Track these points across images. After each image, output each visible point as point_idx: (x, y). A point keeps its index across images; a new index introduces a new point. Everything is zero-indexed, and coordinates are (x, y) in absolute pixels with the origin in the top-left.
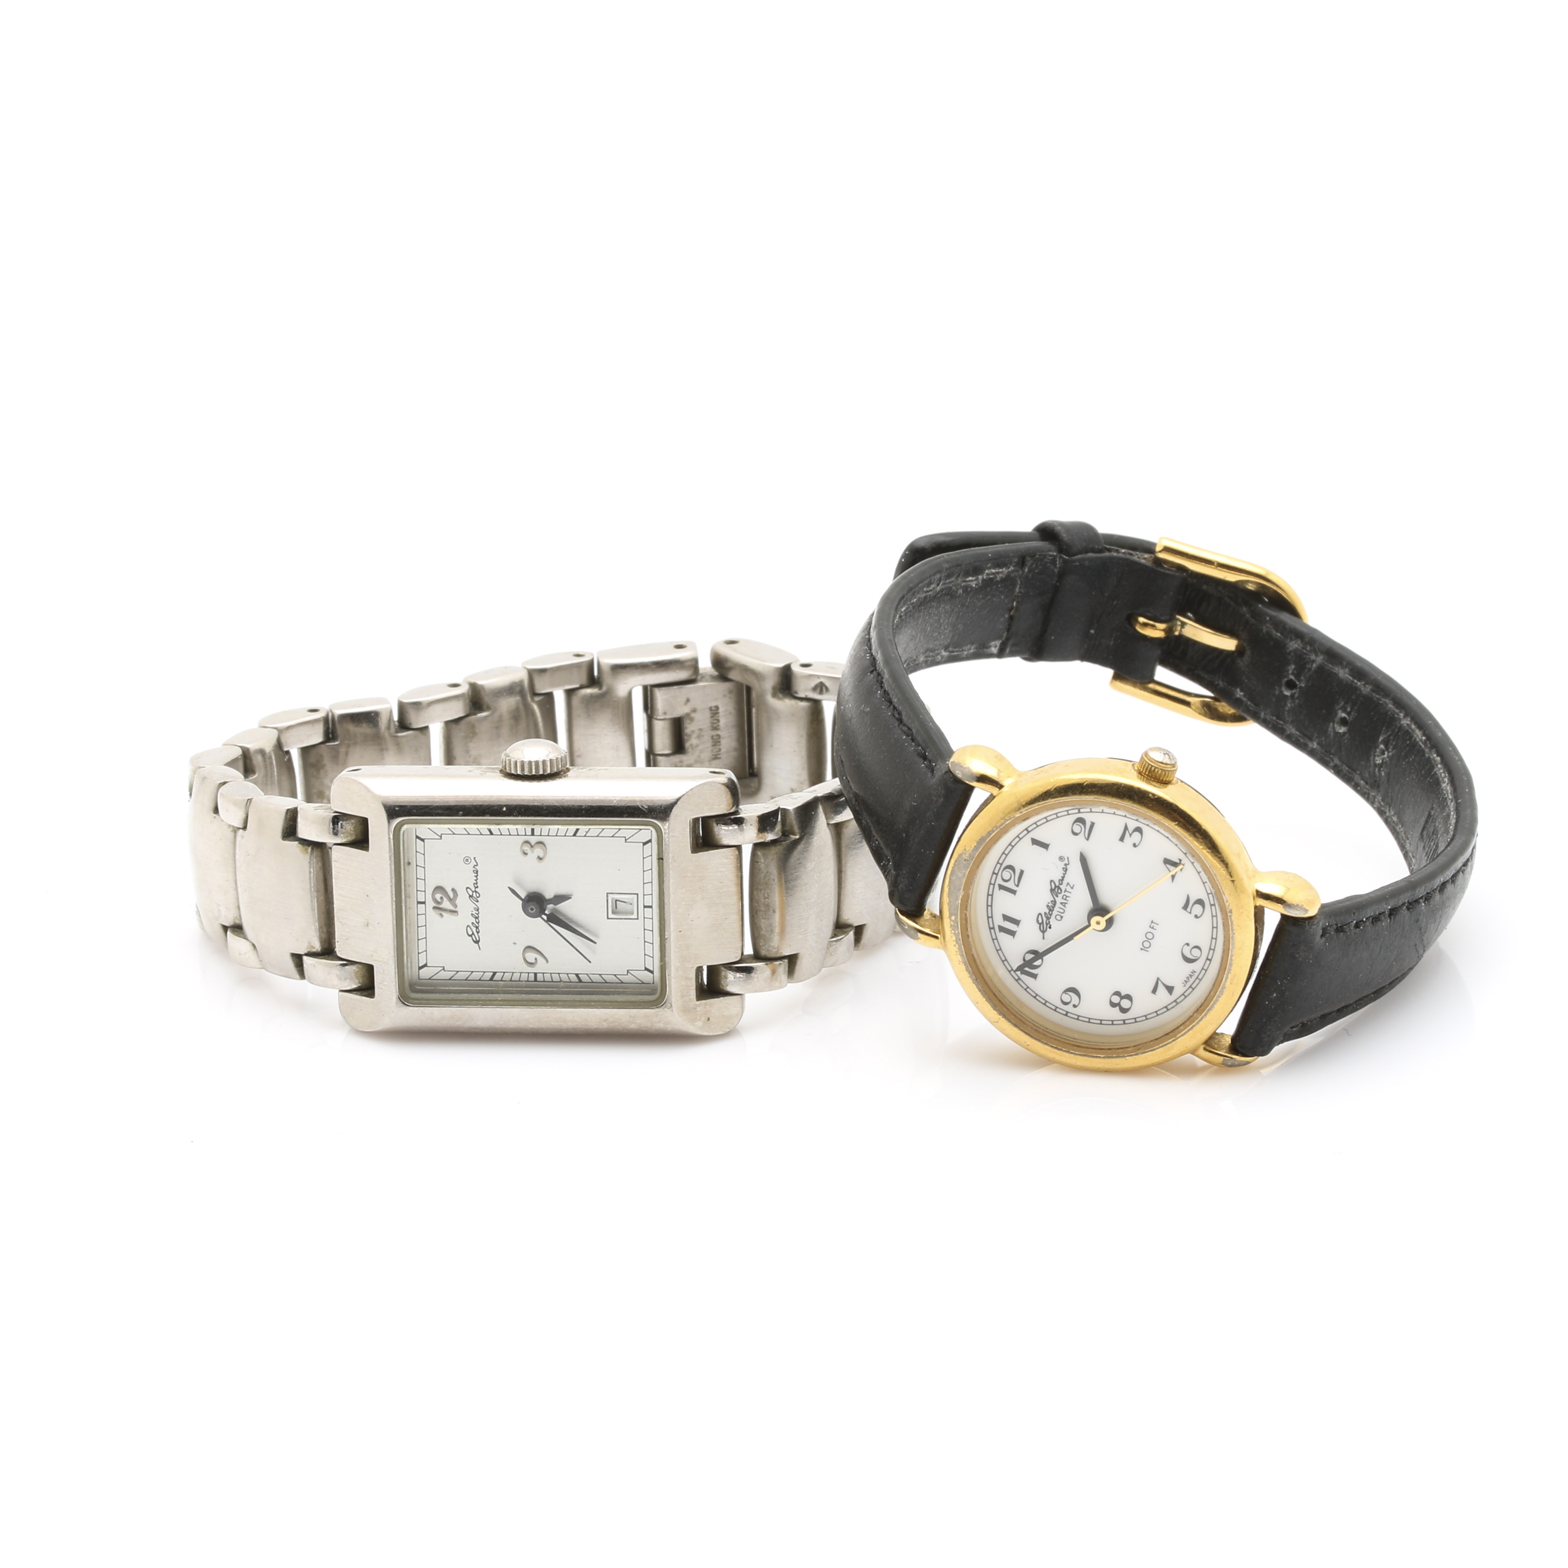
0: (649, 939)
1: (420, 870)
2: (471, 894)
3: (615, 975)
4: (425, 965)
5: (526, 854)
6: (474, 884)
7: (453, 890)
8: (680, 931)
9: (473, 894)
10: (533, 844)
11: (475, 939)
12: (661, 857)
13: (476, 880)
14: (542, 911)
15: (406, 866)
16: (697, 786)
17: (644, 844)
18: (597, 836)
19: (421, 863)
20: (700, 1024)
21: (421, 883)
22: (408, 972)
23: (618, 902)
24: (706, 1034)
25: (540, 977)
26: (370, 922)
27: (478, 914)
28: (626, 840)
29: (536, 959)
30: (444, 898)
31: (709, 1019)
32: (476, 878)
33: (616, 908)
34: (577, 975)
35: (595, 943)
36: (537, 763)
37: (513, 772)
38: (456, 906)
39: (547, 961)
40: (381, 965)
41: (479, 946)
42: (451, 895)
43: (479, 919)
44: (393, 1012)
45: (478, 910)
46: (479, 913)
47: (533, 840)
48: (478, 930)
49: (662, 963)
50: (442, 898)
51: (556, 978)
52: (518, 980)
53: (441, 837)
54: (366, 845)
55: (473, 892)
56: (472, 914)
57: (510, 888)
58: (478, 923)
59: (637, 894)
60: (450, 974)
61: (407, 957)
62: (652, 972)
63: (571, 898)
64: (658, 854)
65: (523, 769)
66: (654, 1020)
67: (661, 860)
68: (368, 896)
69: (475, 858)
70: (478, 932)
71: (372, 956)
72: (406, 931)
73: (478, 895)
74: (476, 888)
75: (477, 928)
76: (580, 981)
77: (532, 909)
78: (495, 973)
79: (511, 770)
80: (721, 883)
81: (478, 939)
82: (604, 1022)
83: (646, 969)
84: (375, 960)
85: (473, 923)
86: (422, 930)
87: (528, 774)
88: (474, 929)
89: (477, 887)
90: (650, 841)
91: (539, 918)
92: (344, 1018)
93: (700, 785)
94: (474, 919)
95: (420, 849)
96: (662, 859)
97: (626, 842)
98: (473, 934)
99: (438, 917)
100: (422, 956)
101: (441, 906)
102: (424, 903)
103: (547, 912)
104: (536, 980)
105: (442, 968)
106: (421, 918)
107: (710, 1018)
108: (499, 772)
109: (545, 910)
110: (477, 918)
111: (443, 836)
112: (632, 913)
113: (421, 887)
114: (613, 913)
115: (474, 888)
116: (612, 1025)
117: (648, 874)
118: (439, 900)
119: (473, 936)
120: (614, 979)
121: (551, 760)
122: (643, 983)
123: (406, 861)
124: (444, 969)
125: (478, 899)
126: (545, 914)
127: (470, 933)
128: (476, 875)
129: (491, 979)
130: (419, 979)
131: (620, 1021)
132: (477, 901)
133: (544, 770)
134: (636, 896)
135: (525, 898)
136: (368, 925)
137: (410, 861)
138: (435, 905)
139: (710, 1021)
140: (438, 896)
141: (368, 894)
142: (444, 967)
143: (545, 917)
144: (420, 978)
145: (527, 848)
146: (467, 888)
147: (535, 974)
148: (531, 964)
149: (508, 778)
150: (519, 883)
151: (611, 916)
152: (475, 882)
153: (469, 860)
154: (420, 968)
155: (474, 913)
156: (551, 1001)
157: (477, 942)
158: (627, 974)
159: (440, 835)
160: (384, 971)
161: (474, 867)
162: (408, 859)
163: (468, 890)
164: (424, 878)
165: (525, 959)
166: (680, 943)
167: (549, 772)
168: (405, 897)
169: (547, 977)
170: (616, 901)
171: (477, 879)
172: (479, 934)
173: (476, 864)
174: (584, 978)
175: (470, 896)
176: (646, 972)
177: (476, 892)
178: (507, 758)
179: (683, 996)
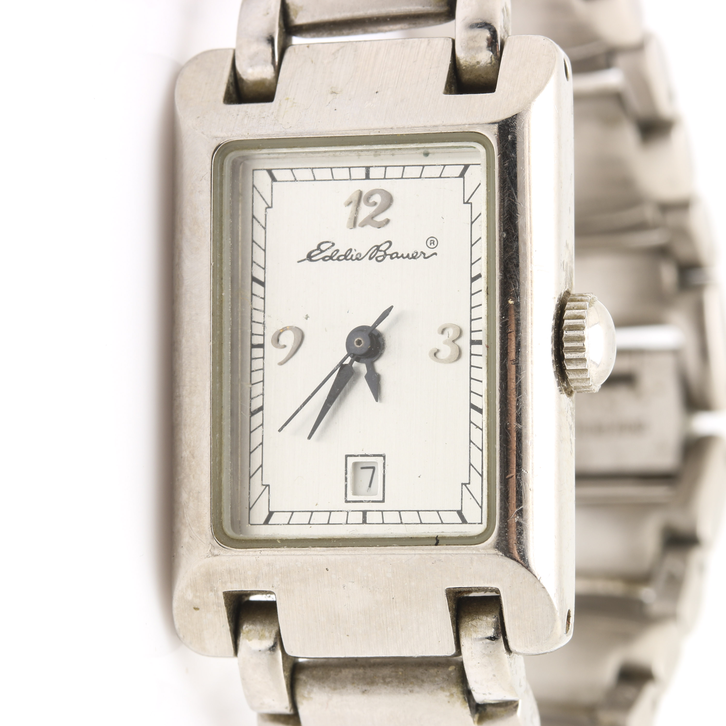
0: (318, 518)
1: (416, 172)
2: (381, 248)
3: (261, 466)
4: (274, 179)
5: (443, 332)
6: (397, 253)
7: (387, 221)
8: (327, 569)
9: (381, 251)
10: (457, 342)
11: (312, 255)
12: (440, 542)
13: (402, 256)
14: (357, 358)
15: (422, 151)
16: (548, 595)
17: (460, 513)
18: (471, 441)
19: (427, 172)
20: (190, 596)
21: (396, 172)
22: (263, 154)
23: (372, 470)
24: (175, 604)
25: (257, 352)
26: (338, 95)
27: (351, 258)
28: (465, 484)
29: (285, 346)
30: (374, 208)
31: (196, 609)
32: (405, 256)
33: (362, 468)
34: (261, 409)
35: (309, 437)
36: (582, 349)
37: (567, 313)
38: (363, 225)
39: (281, 364)
40: (272, 113)
41: (304, 260)
42: (380, 218)
43: (344, 260)
44: (203, 133)
45: (357, 259)
46: (353, 260)
47: (464, 343)
48: (327, 259)
49: (279, 542)
50: (375, 204)
51: (257, 377)
52: (253, 320)
53: (467, 203)
54: (453, 88)
55: (385, 251)
56: (351, 250)
57: (392, 307)
58: (338, 259)
59: (383, 501)
60: (260, 215)
61: (285, 153)
62: (267, 522)
63: (377, 400)
64: (444, 538)
65: (572, 328)
66: (193, 528)
67: (435, 542)
68: (377, 92)
69: (436, 254)
70: (323, 259)
71: (288, 99)
72: (325, 152)
73: (379, 259)
74: (391, 255)
75: (331, 258)
76: (253, 414)
77: (359, 342)
78: (263, 284)
79: (570, 309)
80: (402, 629)
81: (313, 259)
82: (190, 452)
83: (271, 514)
84: (280, 105)
85: (338, 251)
86: (326, 173)
87: (564, 336)
88: (328, 253)
89: (392, 258)
90: (464, 521)
91: (346, 353)
92: (196, 58)
93: (550, 600)
94: (344, 254)
95: (448, 171)
96: (436, 544)
97: (462, 484)
98: (322, 251)
99: (346, 198)
100: (287, 176)
101: (362, 204)
102: (368, 177)
103: (355, 364)
104: (253, 346)
105: (270, 206)
106: (344, 174)
107: (198, 611)
108: (566, 289)
109: (358, 360)
110: (346, 258)
111: (470, 205)
112: (355, 493)
113: (391, 172)
114: (355, 464)
115: (391, 253)
116: (186, 463)
117: (413, 517)
118: (371, 201)
119: (319, 252)
120: (256, 464)
121: (586, 370)
122: (250, 509)
123: (430, 151)
124: (269, 207)
125: (374, 259)
126: (351, 362)
127: (323, 247)
128: (411, 256)
129: (254, 279)
130: (253, 170)
131: (191, 476)
132: (370, 258)
133: (570, 360)
134: (381, 499)
135: (377, 331)
136: (333, 93)
137: (430, 155)
138: (364, 194)
139: (194, 611)
140: (377, 198)
141: (379, 93)
142: (271, 207)
143: (347, 362)
144: (255, 172)
145: (451, 333)
146: (390, 243)
147: (262, 346)
148: (277, 340)
149: (557, 305)
150: (397, 319)
151: (351, 460)
152: (399, 255)
153: (432, 246)
154: (270, 172)
155: (353, 252)
156: (221, 372)
157: (309, 257)
158: (263, 485)
159: (469, 202)
160: (264, 118)
161: (422, 253)
162: (434, 153)
163: (388, 244)
164: (404, 177)
165: (284, 329)
166: (310, 569)
167: (568, 367)
168: (376, 150)
169: (257, 364)
170: (374, 468)
171: (404, 258)
172: (321, 260)
173: (426, 256)
174: (257, 419)
175: (378, 247)
176: (267, 513)
177: (386, 255)
178: (587, 303)
179: (230, 572)
